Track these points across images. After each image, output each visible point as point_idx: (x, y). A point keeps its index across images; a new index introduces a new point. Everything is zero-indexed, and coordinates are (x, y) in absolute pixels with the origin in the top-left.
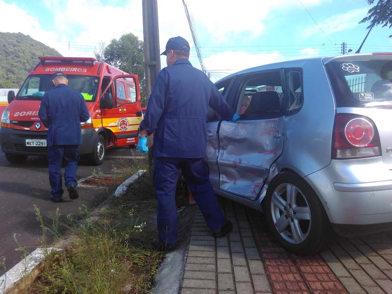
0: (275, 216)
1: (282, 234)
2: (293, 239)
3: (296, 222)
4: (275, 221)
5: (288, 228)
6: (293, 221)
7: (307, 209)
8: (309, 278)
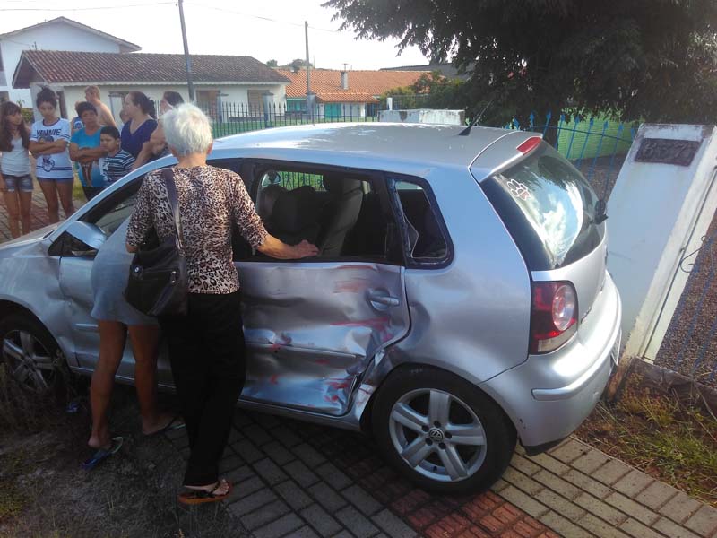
1: (418, 469)
2: (446, 474)
3: (453, 450)
5: (434, 458)
7: (480, 427)
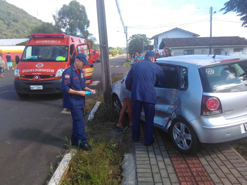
0: (175, 137)
1: (178, 145)
2: (183, 147)
3: (185, 140)
4: (175, 139)
6: (183, 140)
7: (190, 135)
8: (191, 166)
